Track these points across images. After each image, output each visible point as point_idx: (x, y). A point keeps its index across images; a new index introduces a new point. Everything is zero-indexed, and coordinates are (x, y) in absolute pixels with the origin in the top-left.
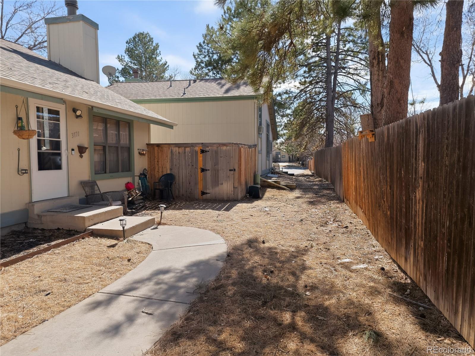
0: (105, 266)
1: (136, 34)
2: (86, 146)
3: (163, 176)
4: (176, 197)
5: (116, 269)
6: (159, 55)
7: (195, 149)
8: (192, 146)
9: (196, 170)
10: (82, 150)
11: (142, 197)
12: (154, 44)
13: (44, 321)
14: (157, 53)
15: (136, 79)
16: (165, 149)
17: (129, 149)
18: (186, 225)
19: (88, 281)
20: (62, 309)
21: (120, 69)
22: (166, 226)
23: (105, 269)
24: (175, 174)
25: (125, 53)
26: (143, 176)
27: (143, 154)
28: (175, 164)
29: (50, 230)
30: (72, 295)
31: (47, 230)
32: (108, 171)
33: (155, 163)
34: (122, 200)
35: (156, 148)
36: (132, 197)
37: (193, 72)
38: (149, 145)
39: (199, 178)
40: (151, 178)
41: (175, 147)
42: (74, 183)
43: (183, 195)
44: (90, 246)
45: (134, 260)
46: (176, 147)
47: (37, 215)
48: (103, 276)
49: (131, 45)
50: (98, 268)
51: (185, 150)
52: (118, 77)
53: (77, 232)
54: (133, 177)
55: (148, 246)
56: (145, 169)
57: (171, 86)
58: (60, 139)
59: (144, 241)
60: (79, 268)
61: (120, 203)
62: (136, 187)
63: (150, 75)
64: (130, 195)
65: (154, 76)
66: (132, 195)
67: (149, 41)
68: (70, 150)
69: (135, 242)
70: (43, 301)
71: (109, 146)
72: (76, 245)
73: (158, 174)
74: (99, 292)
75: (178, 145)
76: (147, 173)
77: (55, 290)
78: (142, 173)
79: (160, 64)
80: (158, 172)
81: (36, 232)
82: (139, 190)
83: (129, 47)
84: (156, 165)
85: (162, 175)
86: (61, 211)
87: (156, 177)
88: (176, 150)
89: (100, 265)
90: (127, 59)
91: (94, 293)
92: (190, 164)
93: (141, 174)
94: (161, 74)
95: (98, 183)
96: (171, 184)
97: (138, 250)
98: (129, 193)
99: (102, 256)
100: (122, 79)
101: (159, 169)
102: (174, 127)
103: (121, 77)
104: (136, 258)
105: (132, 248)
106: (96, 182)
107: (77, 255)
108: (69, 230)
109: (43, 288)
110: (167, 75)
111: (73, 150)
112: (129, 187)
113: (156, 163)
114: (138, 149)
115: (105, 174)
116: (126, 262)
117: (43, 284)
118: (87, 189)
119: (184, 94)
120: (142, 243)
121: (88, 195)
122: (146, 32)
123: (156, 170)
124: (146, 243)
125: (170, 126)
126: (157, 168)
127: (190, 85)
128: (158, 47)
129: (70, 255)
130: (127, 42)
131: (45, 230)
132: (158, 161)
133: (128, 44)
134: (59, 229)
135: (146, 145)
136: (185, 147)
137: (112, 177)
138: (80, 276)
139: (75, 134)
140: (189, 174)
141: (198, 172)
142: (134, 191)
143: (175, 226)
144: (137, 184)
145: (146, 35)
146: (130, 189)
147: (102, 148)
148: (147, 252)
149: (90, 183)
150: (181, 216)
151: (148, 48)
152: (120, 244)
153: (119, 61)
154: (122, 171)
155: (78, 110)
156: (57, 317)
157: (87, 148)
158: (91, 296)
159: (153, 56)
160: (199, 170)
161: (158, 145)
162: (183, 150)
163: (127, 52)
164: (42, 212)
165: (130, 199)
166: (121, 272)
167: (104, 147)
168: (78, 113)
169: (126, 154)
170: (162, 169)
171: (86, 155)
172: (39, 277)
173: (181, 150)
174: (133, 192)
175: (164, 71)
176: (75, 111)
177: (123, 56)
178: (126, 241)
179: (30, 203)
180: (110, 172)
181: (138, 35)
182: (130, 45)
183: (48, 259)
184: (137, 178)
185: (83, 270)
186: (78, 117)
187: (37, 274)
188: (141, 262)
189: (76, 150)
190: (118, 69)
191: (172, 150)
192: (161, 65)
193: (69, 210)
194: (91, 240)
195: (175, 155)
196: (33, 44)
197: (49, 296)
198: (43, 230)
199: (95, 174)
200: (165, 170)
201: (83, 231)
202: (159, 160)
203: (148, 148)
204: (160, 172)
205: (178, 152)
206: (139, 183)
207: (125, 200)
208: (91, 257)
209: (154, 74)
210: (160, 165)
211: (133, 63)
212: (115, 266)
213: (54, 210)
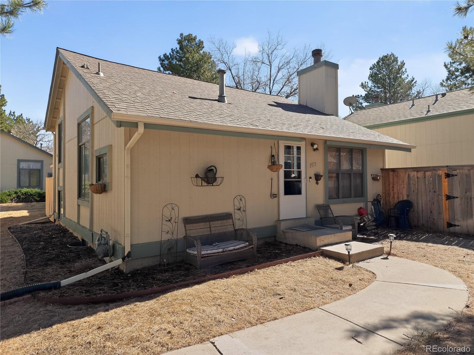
0: (328, 286)
1: (380, 58)
2: (322, 174)
3: (399, 202)
4: (415, 226)
5: (337, 290)
6: (405, 72)
7: (438, 173)
8: (434, 170)
9: (440, 197)
10: (318, 177)
11: (374, 224)
12: (399, 63)
13: (276, 319)
14: (402, 71)
15: (377, 103)
16: (402, 174)
17: (361, 175)
18: (420, 261)
19: (312, 295)
20: (289, 313)
21: (364, 95)
22: (396, 258)
23: (328, 288)
24: (413, 201)
25: (369, 79)
26: (376, 201)
27: (377, 180)
28: (412, 190)
29: (291, 245)
30: (298, 305)
31: (289, 244)
32: (341, 196)
33: (389, 189)
34: (353, 225)
35: (391, 173)
36: (365, 223)
37: (444, 84)
38: (383, 170)
39: (444, 207)
40: (386, 204)
41: (412, 171)
42: (311, 207)
43: (423, 225)
44: (319, 264)
45: (355, 286)
46: (414, 171)
47: (282, 231)
48: (325, 295)
49: (375, 70)
50: (322, 286)
51: (425, 174)
52: (361, 104)
53: (311, 250)
54: (366, 202)
55: (371, 274)
56: (379, 195)
57: (413, 105)
58: (300, 169)
59: (369, 269)
60: (306, 282)
61: (350, 227)
62: (369, 212)
63: (394, 95)
64: (362, 220)
65: (399, 95)
66: (364, 221)
67: (393, 61)
68: (308, 178)
69: (359, 268)
70: (277, 303)
71: (342, 173)
72: (308, 262)
73: (394, 201)
74: (319, 307)
75: (417, 169)
76: (381, 199)
77: (286, 296)
78: (375, 198)
79: (406, 82)
80: (394, 198)
81: (281, 245)
82: (372, 216)
83: (372, 73)
84: (391, 191)
85: (397, 201)
86: (299, 230)
87: (391, 203)
88: (414, 174)
89: (324, 283)
90: (370, 84)
91: (315, 308)
92: (432, 190)
93: (374, 200)
94: (407, 92)
95: (332, 207)
96: (408, 211)
97: (361, 277)
98: (361, 218)
99: (327, 276)
100: (365, 104)
101: (394, 195)
102: (412, 149)
103: (364, 102)
104: (357, 284)
105: (356, 274)
106: (329, 206)
107: (307, 270)
108: (304, 247)
109: (279, 293)
110: (414, 91)
111: (310, 178)
112: (361, 212)
113: (391, 189)
114: (371, 175)
115: (338, 199)
116: (347, 286)
117: (279, 289)
118: (322, 212)
119: (429, 111)
120: (367, 270)
121: (323, 218)
122: (390, 53)
123: (392, 196)
124: (370, 272)
125: (407, 149)
126: (392, 194)
127: (437, 100)
128: (404, 65)
129: (302, 269)
130: (371, 68)
131: (288, 244)
132: (393, 187)
133: (372, 70)
134: (297, 245)
135: (381, 171)
136: (425, 171)
137: (344, 202)
138: (306, 289)
139: (313, 164)
140: (431, 202)
141: (442, 199)
142: (366, 216)
143: (406, 259)
144: (370, 210)
145: (390, 56)
146: (363, 214)
147: (336, 176)
148: (370, 281)
149: (324, 206)
150: (415, 249)
151: (392, 69)
152: (346, 267)
153: (363, 88)
154: (355, 197)
155: (315, 144)
156: (284, 319)
157: (322, 176)
158: (312, 309)
159: (398, 76)
160: (444, 198)
161: (393, 170)
162: (423, 174)
163: (371, 78)
164: (286, 229)
165: (362, 224)
166: (341, 295)
167: (338, 174)
168: (315, 146)
169: (358, 181)
170: (398, 195)
171: (321, 182)
172: (278, 282)
173: (420, 174)
174: (366, 218)
175: (410, 88)
176: (312, 145)
177: (367, 82)
178: (351, 265)
179: (278, 221)
180: (343, 198)
181: (382, 58)
182: (373, 71)
183: (285, 269)
184: (370, 204)
185: (309, 285)
186: (315, 150)
187: (277, 280)
188: (362, 289)
189: (313, 177)
190: (361, 96)
191: (409, 175)
192: (408, 82)
193: (306, 229)
194: (321, 259)
195: (413, 180)
196: (290, 92)
197: (281, 299)
198: (286, 244)
199: (329, 199)
200: (401, 196)
201: (315, 250)
202: (395, 186)
203: (382, 173)
204: (395, 198)
205: (416, 177)
206: (372, 209)
207: (356, 226)
208: (318, 275)
209: (398, 93)
210: (395, 191)
211: (377, 87)
212: (337, 287)
213: (295, 229)
